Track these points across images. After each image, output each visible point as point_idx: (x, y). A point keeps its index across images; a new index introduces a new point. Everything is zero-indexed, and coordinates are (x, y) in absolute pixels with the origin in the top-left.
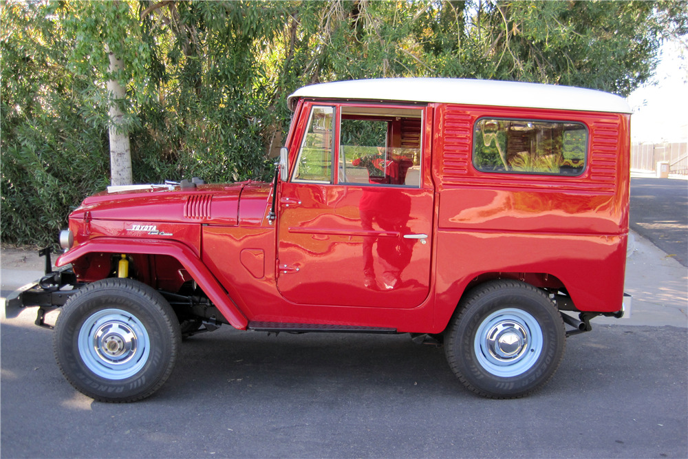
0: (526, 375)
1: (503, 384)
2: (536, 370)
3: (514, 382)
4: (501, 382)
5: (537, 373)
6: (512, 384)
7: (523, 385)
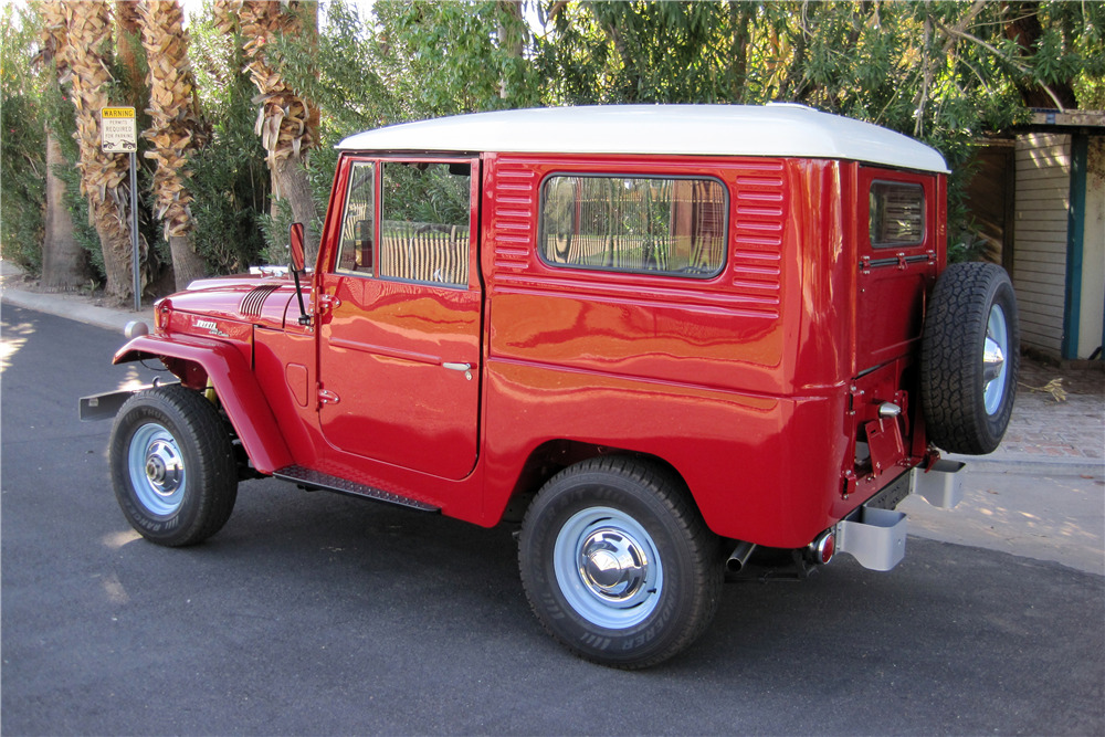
0: (633, 632)
1: (593, 637)
2: (648, 628)
3: (612, 638)
4: (591, 633)
5: (648, 633)
6: (608, 641)
7: (624, 648)
